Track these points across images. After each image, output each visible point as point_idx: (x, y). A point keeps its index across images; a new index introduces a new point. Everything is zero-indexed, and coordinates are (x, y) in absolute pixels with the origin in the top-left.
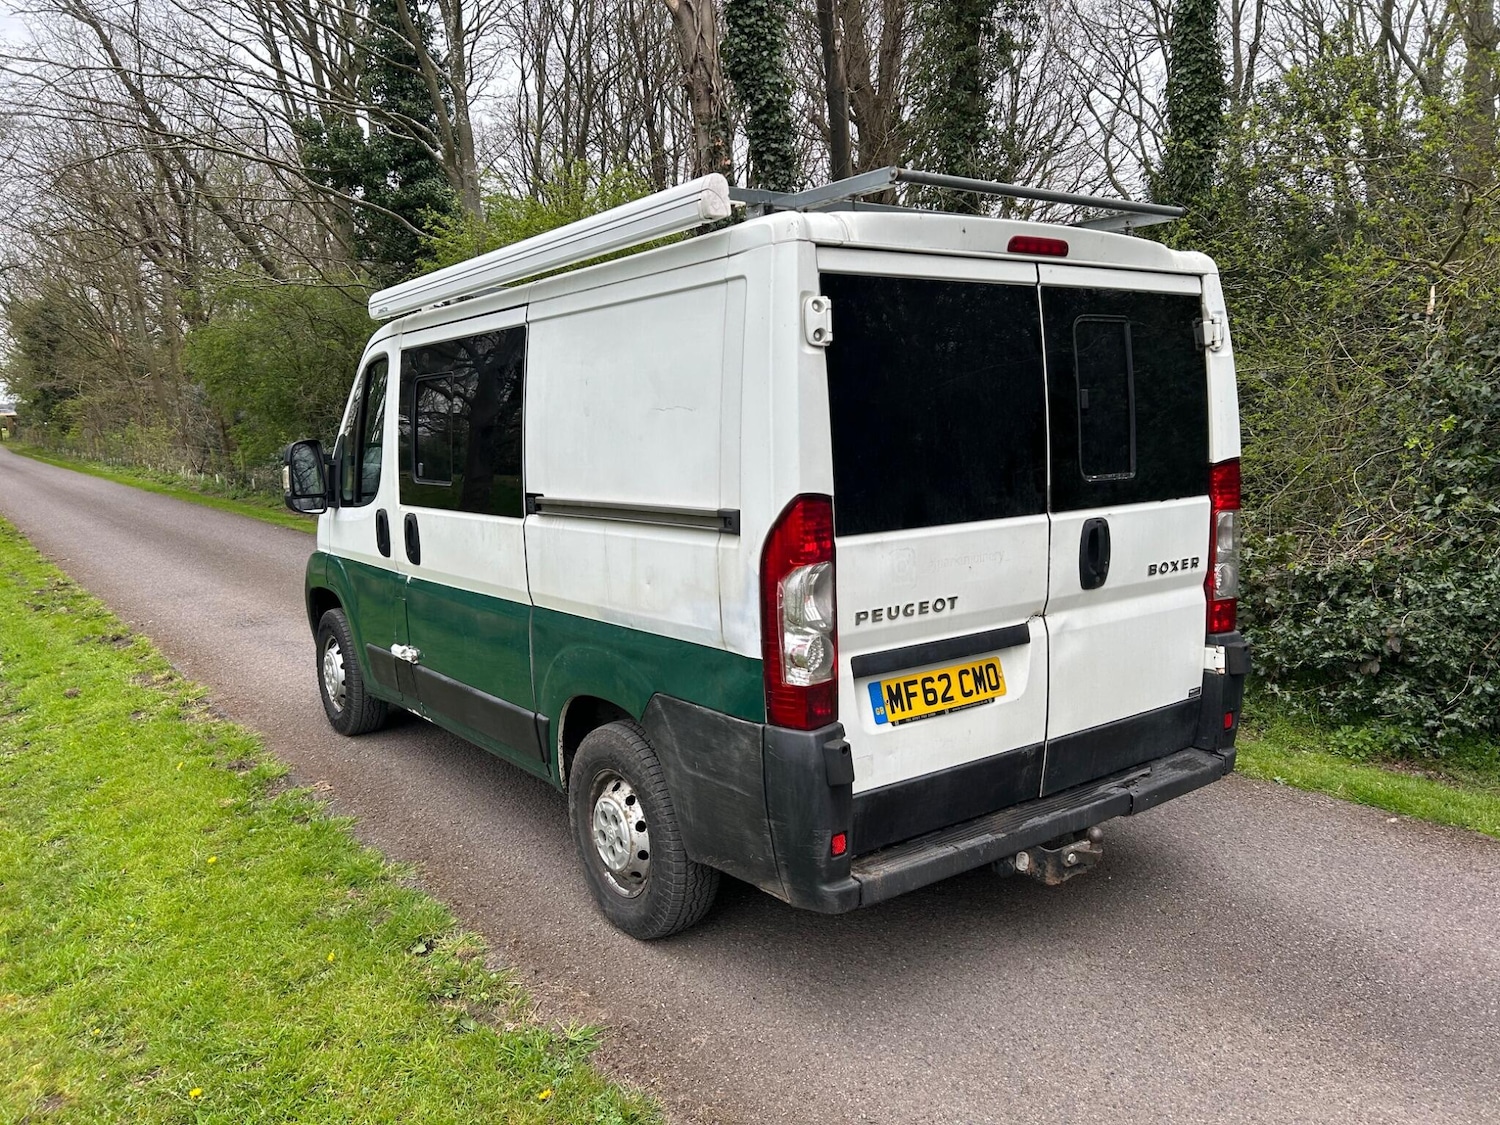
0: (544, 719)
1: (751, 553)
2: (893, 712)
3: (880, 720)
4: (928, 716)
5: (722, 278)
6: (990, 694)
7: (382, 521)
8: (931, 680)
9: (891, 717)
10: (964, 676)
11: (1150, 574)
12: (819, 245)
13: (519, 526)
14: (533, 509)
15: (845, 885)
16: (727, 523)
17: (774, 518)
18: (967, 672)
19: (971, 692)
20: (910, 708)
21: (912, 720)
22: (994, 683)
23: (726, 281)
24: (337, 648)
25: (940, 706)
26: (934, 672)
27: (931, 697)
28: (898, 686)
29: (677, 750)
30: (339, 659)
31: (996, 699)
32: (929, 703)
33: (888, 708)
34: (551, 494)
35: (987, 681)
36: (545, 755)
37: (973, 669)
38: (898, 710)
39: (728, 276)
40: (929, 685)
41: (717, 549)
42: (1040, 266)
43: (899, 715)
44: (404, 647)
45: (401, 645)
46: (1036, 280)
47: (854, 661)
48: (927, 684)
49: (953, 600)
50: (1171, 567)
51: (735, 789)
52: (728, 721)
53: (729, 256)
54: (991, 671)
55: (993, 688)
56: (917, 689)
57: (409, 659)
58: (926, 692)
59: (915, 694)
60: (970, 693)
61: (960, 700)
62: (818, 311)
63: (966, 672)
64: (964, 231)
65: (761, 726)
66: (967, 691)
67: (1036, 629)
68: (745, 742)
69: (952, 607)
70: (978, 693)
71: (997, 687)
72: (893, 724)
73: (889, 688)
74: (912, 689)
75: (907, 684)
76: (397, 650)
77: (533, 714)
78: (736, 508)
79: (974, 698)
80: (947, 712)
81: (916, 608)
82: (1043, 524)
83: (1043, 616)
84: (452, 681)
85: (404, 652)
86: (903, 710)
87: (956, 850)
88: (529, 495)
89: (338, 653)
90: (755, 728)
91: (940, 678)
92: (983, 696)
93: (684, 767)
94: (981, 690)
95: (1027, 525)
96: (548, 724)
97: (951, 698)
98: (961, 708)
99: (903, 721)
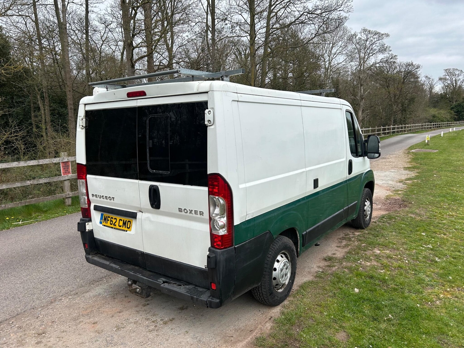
3: (101, 223)
4: (110, 227)
6: (126, 229)
8: (113, 218)
10: (120, 221)
11: (179, 211)
18: (122, 220)
20: (107, 223)
21: (107, 226)
22: (128, 227)
25: (112, 226)
26: (114, 217)
27: (111, 223)
31: (128, 231)
33: (103, 221)
35: (127, 225)
37: (124, 220)
38: (105, 222)
40: (112, 219)
42: (137, 100)
43: (104, 224)
46: (137, 105)
47: (95, 206)
50: (189, 212)
54: (129, 223)
55: (128, 228)
56: (109, 219)
58: (111, 221)
59: (109, 220)
60: (120, 226)
61: (117, 227)
64: (114, 94)
66: (120, 225)
67: (139, 215)
69: (114, 200)
70: (123, 227)
71: (129, 228)
72: (103, 225)
73: (105, 216)
75: (108, 217)
79: (121, 228)
80: (114, 228)
81: (105, 197)
83: (142, 212)
91: (115, 219)
92: (124, 228)
94: (124, 227)
97: (115, 225)
98: (117, 229)
99: (105, 226)
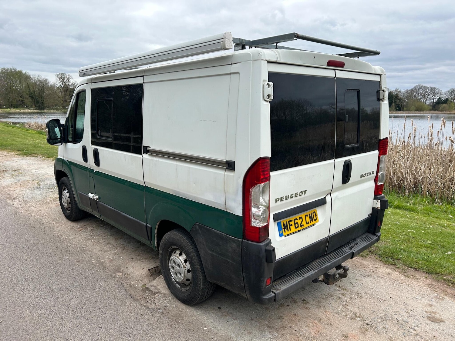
0: (150, 226)
1: (239, 178)
2: (285, 232)
3: (281, 235)
4: (296, 232)
5: (229, 72)
6: (314, 222)
7: (84, 150)
8: (296, 219)
9: (285, 234)
10: (307, 217)
11: (361, 177)
12: (269, 62)
13: (140, 157)
14: (146, 152)
15: (270, 295)
16: (230, 166)
17: (249, 166)
19: (309, 222)
20: (290, 230)
21: (291, 234)
22: (315, 219)
23: (230, 74)
24: (67, 191)
25: (299, 228)
26: (297, 216)
27: (297, 226)
28: (286, 222)
29: (205, 244)
30: (68, 195)
31: (316, 224)
32: (296, 228)
33: (283, 230)
34: (153, 147)
35: (313, 218)
36: (150, 238)
37: (309, 214)
38: (286, 231)
39: (231, 72)
40: (296, 221)
41: (225, 174)
42: (336, 71)
43: (287, 233)
44: (93, 195)
45: (92, 194)
46: (334, 76)
47: (274, 215)
48: (295, 221)
49: (305, 191)
50: (366, 175)
51: (229, 261)
52: (227, 237)
53: (232, 64)
54: (314, 214)
56: (292, 223)
57: (96, 199)
58: (295, 224)
59: (292, 225)
61: (305, 226)
62: (268, 87)
63: (307, 216)
64: (314, 58)
65: (241, 240)
66: (307, 222)
67: (328, 199)
68: (234, 245)
69: (305, 194)
70: (311, 223)
72: (285, 236)
73: (284, 223)
74: (291, 223)
75: (289, 221)
76: (91, 195)
77: (145, 224)
78: (233, 160)
79: (310, 224)
80: (301, 230)
81: (294, 195)
82: (332, 163)
83: (331, 194)
84: (113, 208)
85: (93, 196)
86: (288, 231)
87: (303, 278)
88: (144, 147)
89: (67, 193)
90: (239, 241)
91: (300, 218)
92: (312, 223)
93: (208, 250)
94: (312, 221)
95: (328, 164)
96: (151, 228)
97: (303, 225)
98: (306, 228)
99: (288, 235)
